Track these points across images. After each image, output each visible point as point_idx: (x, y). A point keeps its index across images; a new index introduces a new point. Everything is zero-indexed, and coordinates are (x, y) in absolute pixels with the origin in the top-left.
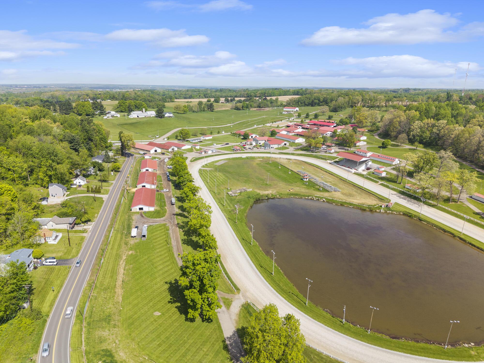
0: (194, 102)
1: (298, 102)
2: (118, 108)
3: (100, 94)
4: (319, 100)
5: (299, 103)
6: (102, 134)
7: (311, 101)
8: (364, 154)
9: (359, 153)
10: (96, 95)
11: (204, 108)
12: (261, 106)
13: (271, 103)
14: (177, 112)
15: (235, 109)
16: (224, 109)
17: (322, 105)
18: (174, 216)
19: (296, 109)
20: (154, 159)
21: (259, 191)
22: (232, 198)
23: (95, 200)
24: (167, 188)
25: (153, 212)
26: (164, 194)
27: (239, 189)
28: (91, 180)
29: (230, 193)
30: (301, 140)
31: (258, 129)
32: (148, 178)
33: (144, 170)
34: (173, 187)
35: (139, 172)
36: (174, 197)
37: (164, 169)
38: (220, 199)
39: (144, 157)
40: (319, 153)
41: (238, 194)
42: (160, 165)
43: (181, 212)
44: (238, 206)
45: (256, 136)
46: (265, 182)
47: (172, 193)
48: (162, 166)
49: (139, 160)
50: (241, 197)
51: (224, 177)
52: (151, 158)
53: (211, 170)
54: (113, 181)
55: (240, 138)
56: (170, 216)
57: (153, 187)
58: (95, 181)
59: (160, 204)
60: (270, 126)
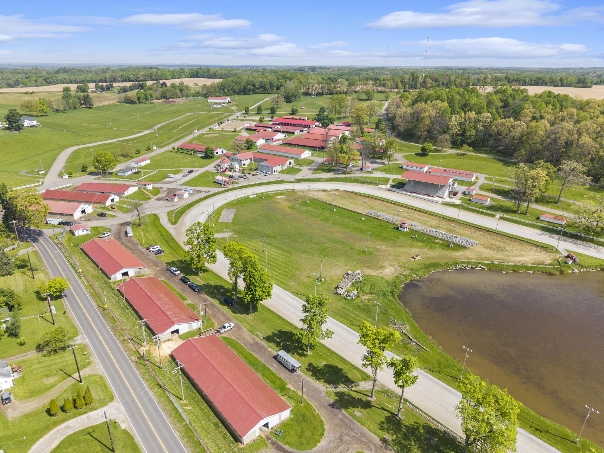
0: (38, 92)
1: (223, 90)
4: (254, 86)
5: (226, 90)
7: (242, 87)
8: (419, 169)
9: (409, 168)
11: (74, 102)
12: (168, 96)
13: (181, 91)
14: (28, 113)
15: (126, 103)
16: (106, 103)
18: (340, 410)
19: (226, 99)
20: (97, 233)
21: (374, 273)
22: (359, 304)
23: (102, 443)
24: (217, 315)
25: (295, 422)
26: (235, 339)
27: (345, 278)
28: (17, 357)
29: (340, 291)
30: (307, 154)
31: (206, 136)
32: (162, 301)
33: (118, 276)
34: (224, 306)
35: (111, 284)
36: (261, 340)
37: (149, 259)
38: (343, 314)
39: (73, 234)
40: (354, 174)
41: (356, 290)
42: (126, 247)
43: (334, 390)
44: (400, 326)
45: (222, 152)
46: (355, 247)
47: (245, 329)
48: (134, 250)
49: (69, 245)
50: (367, 296)
51: (277, 251)
52: (89, 232)
53: (232, 238)
54: (79, 337)
55: (197, 157)
56: (332, 416)
57: (196, 325)
58: (28, 353)
59: (268, 379)
60: (222, 130)
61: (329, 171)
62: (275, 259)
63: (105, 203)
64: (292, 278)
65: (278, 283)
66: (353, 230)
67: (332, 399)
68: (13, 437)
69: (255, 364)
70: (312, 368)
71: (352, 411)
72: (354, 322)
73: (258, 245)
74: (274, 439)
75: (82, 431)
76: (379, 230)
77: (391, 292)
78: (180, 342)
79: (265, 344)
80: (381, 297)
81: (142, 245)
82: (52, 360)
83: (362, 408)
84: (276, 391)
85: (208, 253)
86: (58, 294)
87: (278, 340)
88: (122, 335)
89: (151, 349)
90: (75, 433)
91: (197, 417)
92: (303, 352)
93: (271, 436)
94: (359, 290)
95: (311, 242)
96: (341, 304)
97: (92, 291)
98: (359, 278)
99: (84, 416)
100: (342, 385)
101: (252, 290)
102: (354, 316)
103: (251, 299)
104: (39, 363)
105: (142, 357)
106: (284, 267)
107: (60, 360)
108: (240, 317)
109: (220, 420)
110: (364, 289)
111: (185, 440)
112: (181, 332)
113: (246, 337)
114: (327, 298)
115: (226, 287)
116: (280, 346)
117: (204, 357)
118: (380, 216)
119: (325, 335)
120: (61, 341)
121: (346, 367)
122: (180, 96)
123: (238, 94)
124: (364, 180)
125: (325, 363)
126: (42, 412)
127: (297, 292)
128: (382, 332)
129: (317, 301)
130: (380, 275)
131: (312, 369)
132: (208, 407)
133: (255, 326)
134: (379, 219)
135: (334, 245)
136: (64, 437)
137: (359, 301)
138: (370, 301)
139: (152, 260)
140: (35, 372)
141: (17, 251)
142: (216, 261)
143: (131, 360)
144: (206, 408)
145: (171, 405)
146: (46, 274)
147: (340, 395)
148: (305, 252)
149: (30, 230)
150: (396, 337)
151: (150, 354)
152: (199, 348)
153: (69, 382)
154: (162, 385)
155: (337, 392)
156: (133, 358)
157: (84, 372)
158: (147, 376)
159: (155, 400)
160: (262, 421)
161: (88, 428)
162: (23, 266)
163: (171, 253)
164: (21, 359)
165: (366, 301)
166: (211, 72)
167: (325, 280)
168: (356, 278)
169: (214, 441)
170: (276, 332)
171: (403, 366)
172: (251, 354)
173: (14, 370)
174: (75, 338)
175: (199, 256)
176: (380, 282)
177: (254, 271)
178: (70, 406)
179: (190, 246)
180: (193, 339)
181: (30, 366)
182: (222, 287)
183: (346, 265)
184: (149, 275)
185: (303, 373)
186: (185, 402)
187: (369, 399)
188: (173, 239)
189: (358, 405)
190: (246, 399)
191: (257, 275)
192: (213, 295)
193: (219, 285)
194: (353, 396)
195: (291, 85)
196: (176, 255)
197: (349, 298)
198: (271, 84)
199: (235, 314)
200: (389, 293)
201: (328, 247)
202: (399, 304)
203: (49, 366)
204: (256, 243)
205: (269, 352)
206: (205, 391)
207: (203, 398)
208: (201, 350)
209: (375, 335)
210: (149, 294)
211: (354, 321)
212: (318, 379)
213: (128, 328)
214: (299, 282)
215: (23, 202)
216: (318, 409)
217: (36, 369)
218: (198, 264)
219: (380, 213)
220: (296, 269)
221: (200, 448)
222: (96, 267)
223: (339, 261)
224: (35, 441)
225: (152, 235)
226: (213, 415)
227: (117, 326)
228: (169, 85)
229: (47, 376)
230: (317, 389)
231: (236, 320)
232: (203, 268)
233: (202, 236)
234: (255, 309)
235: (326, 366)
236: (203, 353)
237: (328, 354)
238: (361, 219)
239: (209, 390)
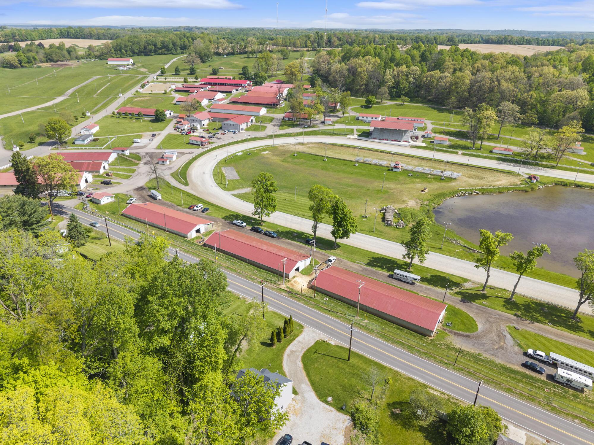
1: (120, 51)
4: (155, 45)
5: (123, 51)
7: (142, 47)
8: (374, 119)
9: (365, 118)
12: (55, 60)
15: (5, 67)
17: (162, 54)
18: (471, 303)
19: (129, 61)
20: (121, 200)
21: (402, 206)
23: (333, 357)
27: (383, 212)
29: (390, 223)
30: (263, 111)
31: (136, 100)
33: (192, 234)
35: (192, 241)
36: (366, 266)
39: (97, 203)
40: (319, 127)
41: (400, 220)
43: (452, 291)
44: (456, 241)
45: (170, 114)
46: (369, 188)
47: (346, 261)
49: (104, 213)
50: (412, 224)
52: (114, 199)
55: (144, 121)
56: (469, 308)
57: (308, 262)
60: (150, 92)
61: (294, 126)
66: (356, 175)
67: (458, 297)
70: (425, 279)
71: (479, 302)
73: (284, 196)
74: (448, 329)
75: (308, 352)
76: (378, 173)
79: (372, 269)
81: (180, 206)
83: (483, 299)
87: (378, 264)
88: (253, 279)
89: (288, 285)
90: (305, 354)
91: (379, 326)
93: (445, 328)
94: (403, 220)
96: (398, 233)
98: (396, 212)
99: (295, 342)
100: (454, 287)
105: (289, 292)
108: (331, 252)
112: (301, 269)
113: (353, 266)
116: (384, 268)
118: (368, 161)
122: (69, 58)
123: (138, 55)
124: (332, 131)
125: (429, 274)
130: (409, 207)
132: (380, 319)
133: (350, 257)
134: (370, 164)
136: (300, 358)
143: (284, 296)
147: (460, 293)
151: (293, 289)
154: (330, 310)
155: (456, 292)
156: (284, 294)
158: (311, 305)
160: (441, 316)
161: (309, 349)
163: (217, 210)
166: (86, 32)
167: (368, 217)
170: (371, 259)
176: (416, 212)
182: (293, 232)
185: (421, 283)
186: (358, 318)
188: (200, 198)
189: (479, 297)
192: (291, 239)
193: (288, 230)
194: (470, 293)
196: (223, 211)
197: (401, 227)
199: (326, 251)
202: (441, 226)
204: (281, 195)
205: (381, 274)
207: (369, 313)
208: (340, 278)
210: (246, 242)
212: (435, 286)
213: (251, 273)
216: (456, 305)
219: (366, 159)
221: (405, 345)
222: (158, 229)
224: (279, 365)
225: (179, 196)
227: (240, 273)
228: (47, 46)
230: (441, 293)
234: (338, 245)
235: (432, 276)
236: (343, 279)
238: (355, 165)
239: (374, 305)
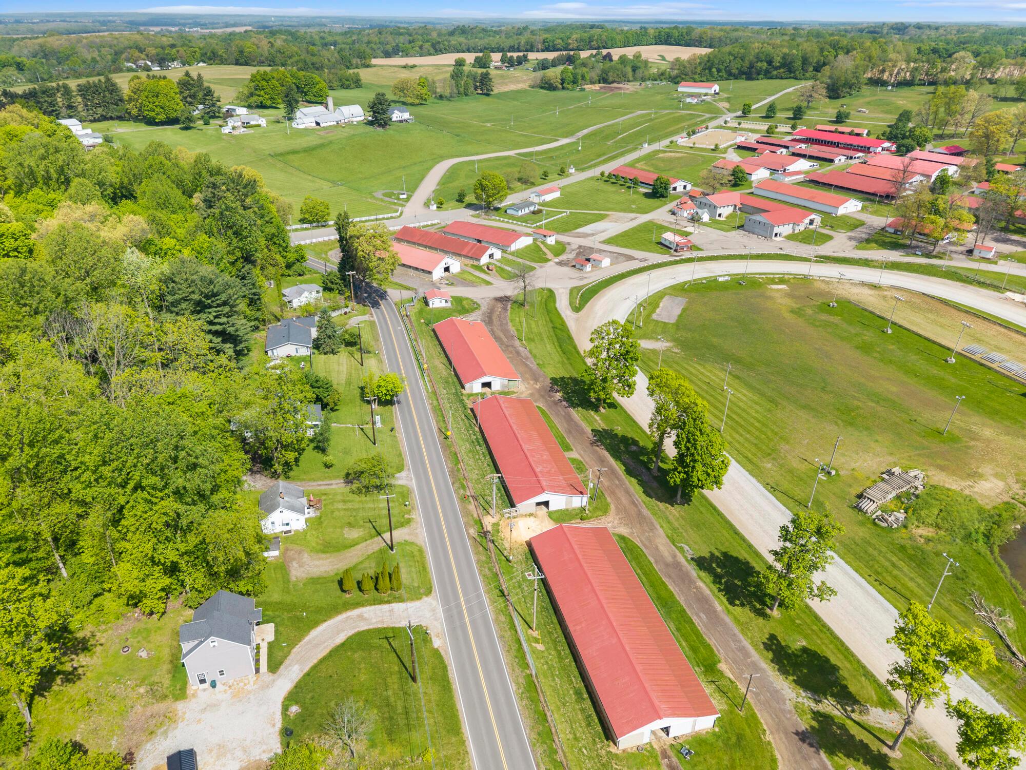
0: (421, 66)
1: (710, 69)
2: (252, 95)
3: (173, 46)
4: (770, 62)
5: (714, 70)
6: (270, 222)
7: (747, 64)
10: (163, 48)
11: (466, 84)
12: (611, 79)
13: (634, 69)
14: (402, 99)
15: (542, 88)
16: (512, 87)
17: (777, 78)
18: (817, 752)
19: (711, 88)
20: (460, 308)
21: (953, 483)
22: (903, 542)
23: (401, 661)
24: (617, 491)
25: (720, 744)
26: (640, 545)
27: (883, 479)
28: (319, 483)
29: (865, 505)
30: (851, 207)
31: (661, 155)
32: (533, 446)
33: (475, 387)
34: (633, 479)
35: (464, 398)
36: (687, 560)
37: (527, 365)
38: (862, 554)
39: (427, 304)
40: (951, 259)
41: (902, 511)
42: (497, 338)
43: (813, 705)
44: (993, 616)
45: (685, 187)
46: (919, 419)
47: (661, 531)
48: (507, 346)
49: (418, 320)
50: (927, 529)
51: (750, 395)
52: (449, 304)
53: (669, 353)
54: (403, 474)
55: (638, 192)
56: (798, 757)
57: (578, 502)
58: (333, 482)
59: (686, 641)
60: (692, 145)
61: (894, 246)
62: (744, 410)
63: (479, 260)
64: (769, 454)
65: (741, 458)
66: (923, 382)
67: (805, 723)
68: (290, 608)
69: (667, 603)
70: (776, 645)
71: (842, 763)
72: (885, 579)
73: (715, 375)
74: (675, 760)
75: (378, 631)
76: (986, 393)
77: (984, 535)
78: (548, 525)
79: (693, 571)
80: (958, 540)
81: (521, 340)
82: (361, 502)
83: (865, 763)
84: (696, 668)
85: (621, 377)
86: (388, 398)
87: (719, 570)
88: (463, 487)
89: (501, 522)
90: (368, 631)
91: (549, 669)
92: (763, 609)
93: (671, 753)
94: (910, 512)
95: (823, 389)
96: (862, 532)
97: (435, 403)
98: (916, 488)
99: (386, 607)
100: (832, 700)
101: (688, 466)
102: (887, 564)
103: (681, 481)
104: (344, 501)
105: (484, 534)
106: (757, 429)
107: (371, 506)
108: (658, 506)
109: (586, 687)
110: (922, 513)
111: (524, 703)
112: (552, 507)
113: (661, 548)
114: (838, 525)
115: (641, 444)
116: (720, 583)
117: (581, 565)
118: (993, 361)
119: (816, 591)
120: (378, 477)
121: (848, 665)
122: (631, 79)
123: (736, 78)
124: (971, 275)
125: (804, 643)
126: (333, 581)
127: (774, 485)
128: (952, 635)
129: (813, 527)
130: (967, 492)
131: (774, 647)
132: (570, 657)
133: (681, 530)
134: (990, 368)
135: (873, 405)
136: (353, 632)
137: (904, 536)
138: (931, 543)
139: (531, 369)
140: (336, 513)
141: (349, 318)
142: (632, 393)
143: (468, 534)
144: (567, 658)
145: (513, 632)
146: (380, 361)
147: (823, 719)
148: (805, 407)
149: (371, 287)
150: (985, 658)
151: (498, 532)
152: (575, 547)
153: (377, 544)
154: (506, 594)
155: (818, 712)
156: (472, 531)
157: (399, 534)
158: (487, 570)
159: (491, 616)
160: (658, 721)
161: (387, 628)
162: (352, 342)
163: (563, 363)
164: (323, 488)
165: (922, 541)
166: (694, 35)
167: (837, 474)
168: (908, 486)
169: (571, 722)
170: (717, 554)
171: (991, 734)
172: (663, 582)
173: (312, 503)
174: (397, 475)
175: (605, 380)
176: (964, 508)
177: (698, 433)
178: (368, 585)
179: (594, 360)
180: (569, 527)
181: (332, 503)
182: (635, 443)
183: (891, 454)
184: (522, 393)
185: (756, 650)
186: (536, 634)
187: (885, 750)
188: (570, 337)
189: (858, 754)
190: (639, 668)
191: (701, 441)
192: (616, 455)
193: (629, 436)
194: (852, 733)
195: (845, 64)
196: (570, 367)
197: (885, 525)
198: (805, 61)
199: (648, 499)
200: (980, 537)
201: (858, 407)
202: (1000, 566)
203: (355, 510)
204: (711, 372)
205: (696, 588)
206: (572, 628)
207: (566, 638)
208: (578, 552)
209: (933, 636)
210: (515, 427)
211: (885, 574)
212: (784, 671)
213: (475, 477)
214: (781, 466)
215: (365, 245)
216: (772, 733)
217: (338, 510)
218: (601, 393)
219: (996, 355)
220: (781, 438)
221: (544, 726)
222: (448, 365)
223: (877, 441)
224: (316, 624)
225: (540, 325)
226: (577, 673)
227: (458, 471)
228: (615, 58)
229: (350, 525)
230: (777, 691)
231: (649, 509)
232: (608, 401)
233: (617, 346)
234: (687, 499)
235: (805, 650)
236: (580, 557)
237: (815, 628)
238: (946, 361)
239: (578, 627)
